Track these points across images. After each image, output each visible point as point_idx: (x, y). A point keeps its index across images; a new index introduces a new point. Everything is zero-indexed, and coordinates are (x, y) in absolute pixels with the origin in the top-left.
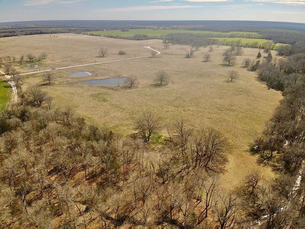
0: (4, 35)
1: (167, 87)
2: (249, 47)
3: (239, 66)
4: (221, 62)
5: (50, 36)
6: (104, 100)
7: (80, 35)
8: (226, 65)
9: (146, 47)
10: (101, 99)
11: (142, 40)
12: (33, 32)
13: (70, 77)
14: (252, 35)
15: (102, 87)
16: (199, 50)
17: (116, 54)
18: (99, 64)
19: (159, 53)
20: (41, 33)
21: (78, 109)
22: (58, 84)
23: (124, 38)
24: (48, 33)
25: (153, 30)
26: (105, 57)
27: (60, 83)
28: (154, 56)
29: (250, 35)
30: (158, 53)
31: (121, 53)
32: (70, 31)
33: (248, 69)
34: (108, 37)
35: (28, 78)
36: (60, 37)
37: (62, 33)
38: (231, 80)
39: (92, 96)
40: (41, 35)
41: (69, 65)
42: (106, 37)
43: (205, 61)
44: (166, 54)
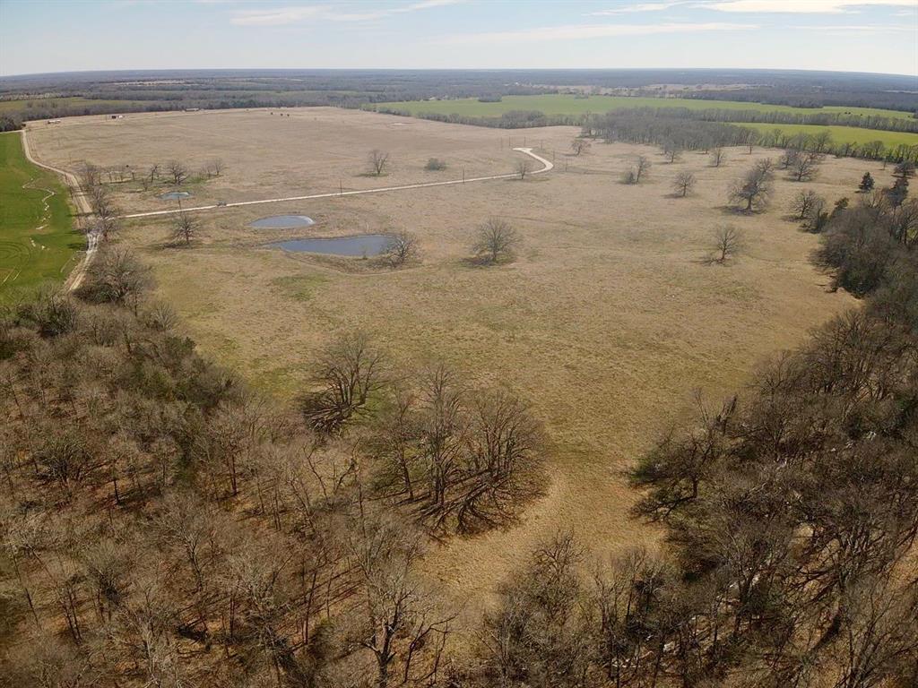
0: (148, 105)
1: (506, 270)
2: (853, 155)
3: (779, 214)
4: (726, 202)
5: (269, 113)
6: (300, 297)
7: (354, 111)
8: (738, 211)
9: (519, 149)
10: (294, 293)
11: (524, 127)
12: (230, 101)
13: (249, 228)
14: (886, 119)
15: (318, 260)
16: (679, 159)
17: (420, 168)
18: (352, 196)
19: (549, 166)
20: (252, 104)
21: (215, 314)
22: (209, 246)
23: (473, 123)
24: (270, 105)
25: (576, 98)
26: (385, 175)
27: (216, 244)
28: (524, 177)
29: (877, 119)
30: (545, 166)
31: (434, 167)
32: (331, 101)
33: (805, 226)
34: (428, 118)
35: (143, 225)
36: (297, 117)
37: (308, 104)
38: (723, 258)
39: (277, 281)
40: (250, 109)
41: (270, 194)
42: (423, 118)
43: (676, 196)
44: (567, 169)
